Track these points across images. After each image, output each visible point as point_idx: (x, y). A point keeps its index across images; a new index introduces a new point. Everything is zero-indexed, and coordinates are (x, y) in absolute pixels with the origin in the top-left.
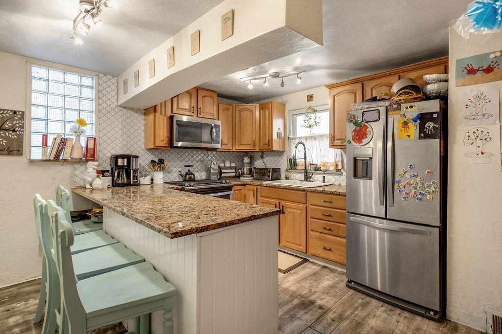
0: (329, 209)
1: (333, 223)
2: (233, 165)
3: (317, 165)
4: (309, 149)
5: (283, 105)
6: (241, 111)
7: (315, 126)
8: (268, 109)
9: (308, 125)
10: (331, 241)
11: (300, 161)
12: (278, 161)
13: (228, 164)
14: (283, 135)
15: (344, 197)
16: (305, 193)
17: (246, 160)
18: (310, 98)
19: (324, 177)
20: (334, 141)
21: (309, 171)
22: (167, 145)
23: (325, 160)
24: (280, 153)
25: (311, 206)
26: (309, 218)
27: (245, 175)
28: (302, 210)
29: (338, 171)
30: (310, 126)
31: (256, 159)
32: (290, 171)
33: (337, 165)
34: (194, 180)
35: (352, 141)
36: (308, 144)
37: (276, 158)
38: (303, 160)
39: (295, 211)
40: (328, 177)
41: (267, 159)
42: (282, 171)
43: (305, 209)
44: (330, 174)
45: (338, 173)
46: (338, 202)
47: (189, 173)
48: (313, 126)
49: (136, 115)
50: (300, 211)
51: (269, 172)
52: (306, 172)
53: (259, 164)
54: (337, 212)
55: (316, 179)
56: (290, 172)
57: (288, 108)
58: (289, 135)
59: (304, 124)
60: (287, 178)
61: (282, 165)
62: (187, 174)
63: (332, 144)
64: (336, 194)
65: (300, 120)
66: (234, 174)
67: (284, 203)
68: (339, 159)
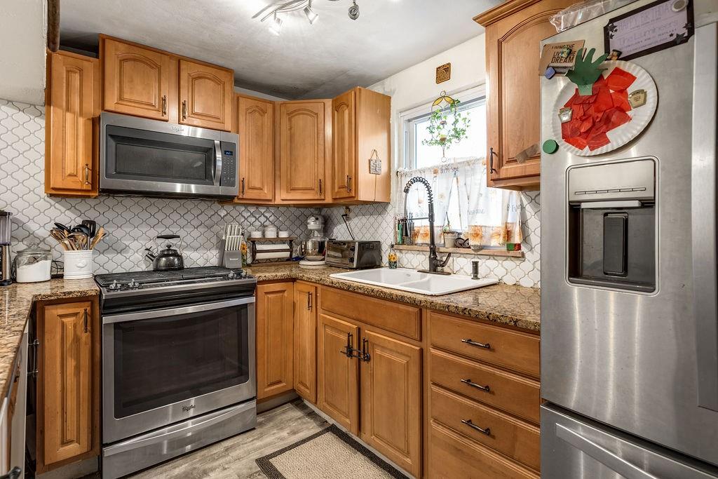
0: (484, 368)
1: (496, 413)
2: (284, 235)
3: (459, 234)
4: (442, 196)
5: (385, 101)
6: (291, 115)
7: (454, 140)
8: (348, 106)
9: (438, 139)
10: (490, 467)
11: (421, 225)
12: (376, 225)
13: (271, 233)
14: (384, 169)
15: (531, 337)
16: (417, 310)
17: (313, 224)
18: (444, 73)
19: (476, 265)
20: (500, 165)
21: (442, 250)
22: (87, 186)
23: (479, 220)
24: (378, 207)
25: (433, 351)
26: (430, 383)
27: (309, 257)
28: (410, 357)
29: (513, 249)
30: (443, 140)
31: (335, 221)
32: (401, 247)
33: (508, 234)
34: (181, 268)
35: (562, 143)
36: (438, 185)
37: (372, 219)
38: (427, 223)
39: (393, 358)
40: (485, 265)
41: (356, 222)
42: (385, 248)
43: (416, 357)
44: (493, 256)
45: (512, 253)
46: (513, 350)
47: (169, 253)
48: (450, 141)
49: (22, 117)
50: (403, 360)
51: (353, 250)
52: (433, 251)
53: (340, 232)
54: (508, 381)
55: (456, 268)
56: (401, 250)
57: (395, 105)
58: (399, 166)
59: (429, 137)
60: (393, 265)
61: (384, 236)
62: (163, 255)
63: (495, 176)
64: (505, 325)
65: (422, 129)
66: (287, 254)
67: (368, 332)
68: (514, 218)
